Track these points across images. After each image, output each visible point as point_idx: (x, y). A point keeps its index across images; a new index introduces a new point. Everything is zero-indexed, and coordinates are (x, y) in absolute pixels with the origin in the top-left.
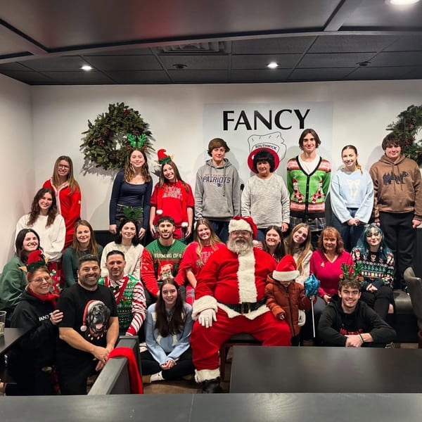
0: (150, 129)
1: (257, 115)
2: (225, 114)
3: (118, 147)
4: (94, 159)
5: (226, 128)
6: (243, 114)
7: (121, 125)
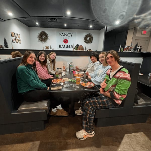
0: (48, 35)
1: (65, 34)
2: (60, 33)
3: (43, 38)
4: (40, 40)
5: (60, 36)
6: (63, 34)
7: (44, 34)
